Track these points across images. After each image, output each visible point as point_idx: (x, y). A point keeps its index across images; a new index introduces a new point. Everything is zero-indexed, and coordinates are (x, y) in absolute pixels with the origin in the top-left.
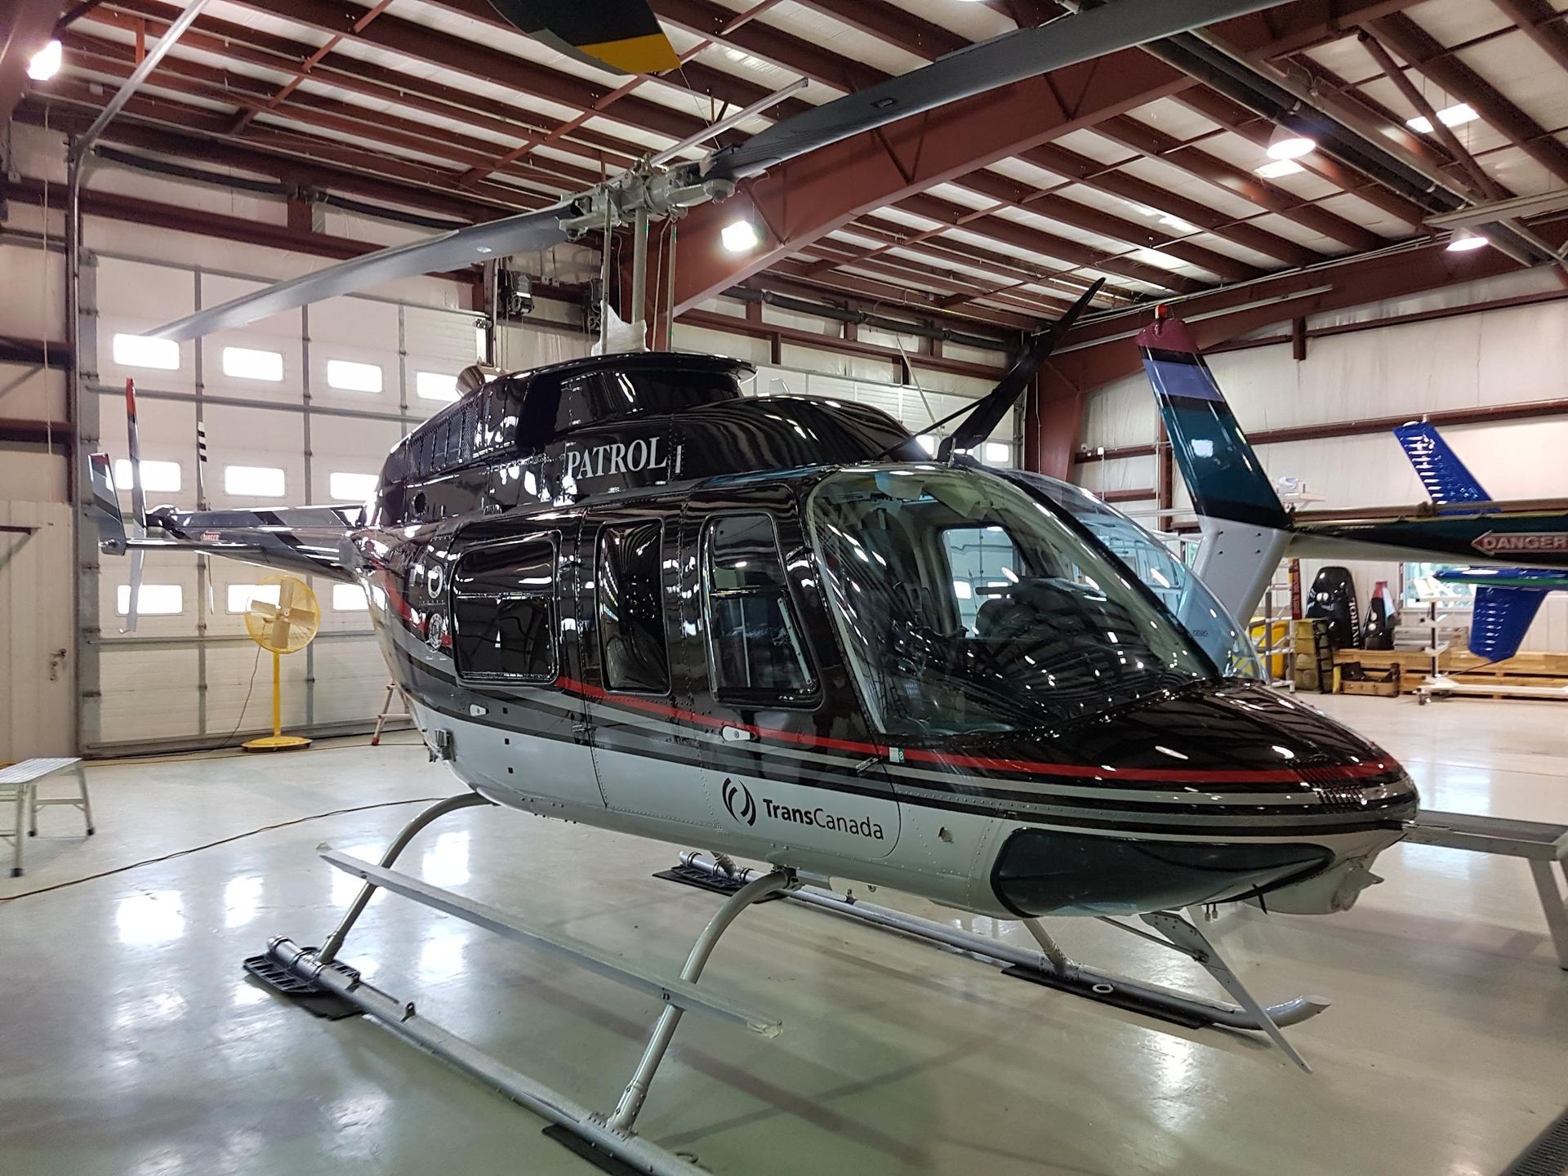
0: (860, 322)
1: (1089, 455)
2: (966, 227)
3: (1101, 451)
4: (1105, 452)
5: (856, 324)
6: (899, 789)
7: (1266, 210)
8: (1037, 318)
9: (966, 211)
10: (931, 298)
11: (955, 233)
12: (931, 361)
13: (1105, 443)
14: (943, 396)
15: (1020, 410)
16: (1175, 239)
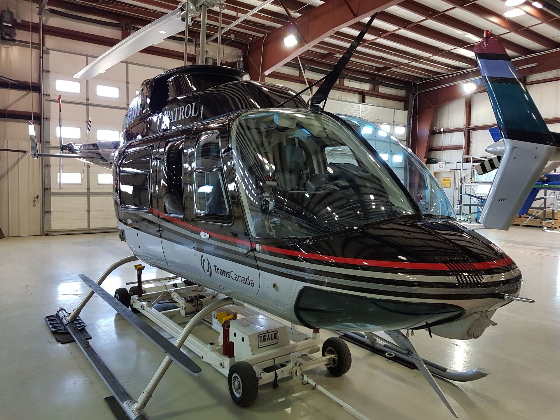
0: (345, 78)
1: (437, 131)
2: (385, 38)
3: (442, 130)
4: (444, 130)
5: (344, 78)
6: (260, 264)
7: (509, 31)
8: (418, 77)
9: (384, 31)
10: (374, 68)
11: (381, 41)
12: (374, 93)
13: (444, 126)
14: (378, 107)
15: (410, 113)
16: (471, 44)
